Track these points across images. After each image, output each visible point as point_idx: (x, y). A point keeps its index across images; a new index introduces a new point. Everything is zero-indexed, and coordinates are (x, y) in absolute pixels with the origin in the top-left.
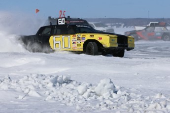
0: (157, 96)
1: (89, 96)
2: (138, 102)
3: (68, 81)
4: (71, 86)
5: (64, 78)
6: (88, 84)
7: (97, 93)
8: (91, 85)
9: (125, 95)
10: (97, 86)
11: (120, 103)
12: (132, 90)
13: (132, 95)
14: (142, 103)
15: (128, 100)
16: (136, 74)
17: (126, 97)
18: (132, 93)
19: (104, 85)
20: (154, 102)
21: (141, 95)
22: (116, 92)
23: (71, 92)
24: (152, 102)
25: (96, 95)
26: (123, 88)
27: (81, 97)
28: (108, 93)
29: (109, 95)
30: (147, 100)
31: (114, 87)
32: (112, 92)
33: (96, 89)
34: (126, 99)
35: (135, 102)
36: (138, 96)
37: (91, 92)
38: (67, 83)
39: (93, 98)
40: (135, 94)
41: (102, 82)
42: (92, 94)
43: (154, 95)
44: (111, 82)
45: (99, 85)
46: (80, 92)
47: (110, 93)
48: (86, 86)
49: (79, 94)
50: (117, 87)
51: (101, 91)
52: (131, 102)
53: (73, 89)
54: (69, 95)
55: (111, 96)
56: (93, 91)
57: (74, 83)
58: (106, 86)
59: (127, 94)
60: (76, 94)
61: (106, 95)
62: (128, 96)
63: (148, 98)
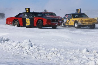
0: (53, 49)
1: (18, 48)
2: (43, 51)
3: (8, 40)
4: (9, 42)
5: (6, 38)
6: (18, 42)
7: (23, 46)
8: (19, 42)
9: (37, 48)
10: (22, 43)
11: (34, 52)
12: (40, 45)
13: (40, 48)
14: (45, 52)
15: (38, 51)
16: (42, 37)
17: (37, 49)
18: (40, 47)
19: (26, 43)
20: (51, 52)
21: (45, 48)
22: (32, 46)
23: (9, 45)
24: (50, 52)
25: (22, 47)
26: (36, 44)
27: (14, 48)
28: (28, 46)
29: (29, 48)
30: (48, 51)
31: (31, 44)
32: (30, 46)
33: (22, 45)
34: (37, 50)
35: (41, 51)
36: (43, 49)
37: (20, 46)
38: (7, 41)
39: (20, 49)
40: (41, 48)
41: (25, 41)
42: (20, 47)
43: (51, 48)
44: (30, 41)
45: (24, 42)
46: (14, 46)
47: (29, 46)
48: (17, 43)
49: (13, 47)
50: (33, 44)
51: (24, 45)
52: (39, 52)
53: (10, 44)
54: (8, 47)
55: (30, 48)
56: (20, 45)
57: (11, 41)
58: (27, 43)
59: (38, 47)
60: (12, 47)
61: (27, 47)
62: (38, 48)
63: (48, 50)
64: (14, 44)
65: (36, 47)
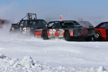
64: (11, 62)
65: (39, 65)
